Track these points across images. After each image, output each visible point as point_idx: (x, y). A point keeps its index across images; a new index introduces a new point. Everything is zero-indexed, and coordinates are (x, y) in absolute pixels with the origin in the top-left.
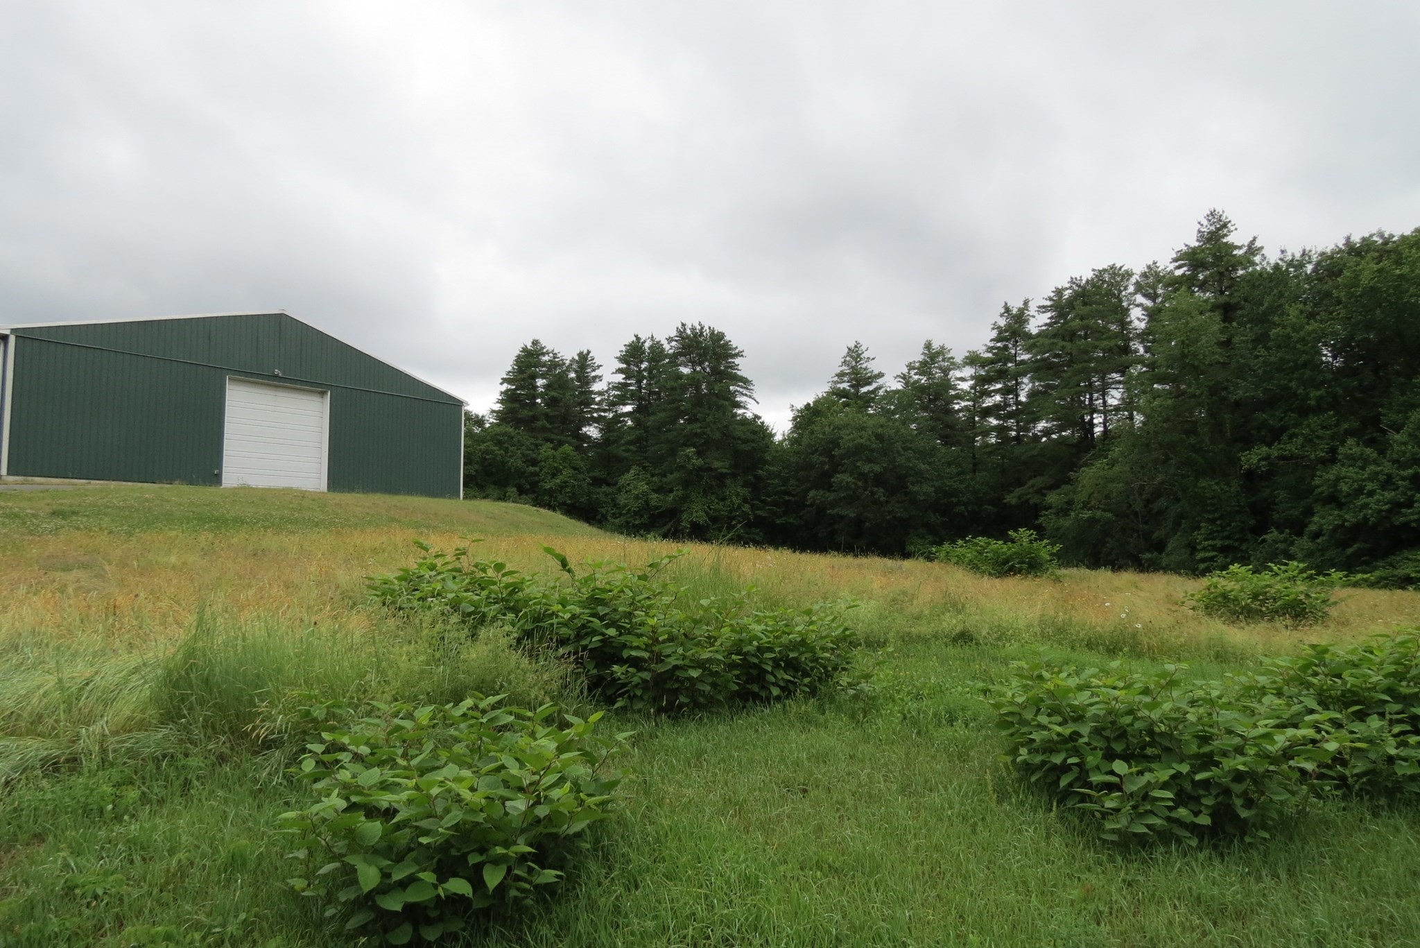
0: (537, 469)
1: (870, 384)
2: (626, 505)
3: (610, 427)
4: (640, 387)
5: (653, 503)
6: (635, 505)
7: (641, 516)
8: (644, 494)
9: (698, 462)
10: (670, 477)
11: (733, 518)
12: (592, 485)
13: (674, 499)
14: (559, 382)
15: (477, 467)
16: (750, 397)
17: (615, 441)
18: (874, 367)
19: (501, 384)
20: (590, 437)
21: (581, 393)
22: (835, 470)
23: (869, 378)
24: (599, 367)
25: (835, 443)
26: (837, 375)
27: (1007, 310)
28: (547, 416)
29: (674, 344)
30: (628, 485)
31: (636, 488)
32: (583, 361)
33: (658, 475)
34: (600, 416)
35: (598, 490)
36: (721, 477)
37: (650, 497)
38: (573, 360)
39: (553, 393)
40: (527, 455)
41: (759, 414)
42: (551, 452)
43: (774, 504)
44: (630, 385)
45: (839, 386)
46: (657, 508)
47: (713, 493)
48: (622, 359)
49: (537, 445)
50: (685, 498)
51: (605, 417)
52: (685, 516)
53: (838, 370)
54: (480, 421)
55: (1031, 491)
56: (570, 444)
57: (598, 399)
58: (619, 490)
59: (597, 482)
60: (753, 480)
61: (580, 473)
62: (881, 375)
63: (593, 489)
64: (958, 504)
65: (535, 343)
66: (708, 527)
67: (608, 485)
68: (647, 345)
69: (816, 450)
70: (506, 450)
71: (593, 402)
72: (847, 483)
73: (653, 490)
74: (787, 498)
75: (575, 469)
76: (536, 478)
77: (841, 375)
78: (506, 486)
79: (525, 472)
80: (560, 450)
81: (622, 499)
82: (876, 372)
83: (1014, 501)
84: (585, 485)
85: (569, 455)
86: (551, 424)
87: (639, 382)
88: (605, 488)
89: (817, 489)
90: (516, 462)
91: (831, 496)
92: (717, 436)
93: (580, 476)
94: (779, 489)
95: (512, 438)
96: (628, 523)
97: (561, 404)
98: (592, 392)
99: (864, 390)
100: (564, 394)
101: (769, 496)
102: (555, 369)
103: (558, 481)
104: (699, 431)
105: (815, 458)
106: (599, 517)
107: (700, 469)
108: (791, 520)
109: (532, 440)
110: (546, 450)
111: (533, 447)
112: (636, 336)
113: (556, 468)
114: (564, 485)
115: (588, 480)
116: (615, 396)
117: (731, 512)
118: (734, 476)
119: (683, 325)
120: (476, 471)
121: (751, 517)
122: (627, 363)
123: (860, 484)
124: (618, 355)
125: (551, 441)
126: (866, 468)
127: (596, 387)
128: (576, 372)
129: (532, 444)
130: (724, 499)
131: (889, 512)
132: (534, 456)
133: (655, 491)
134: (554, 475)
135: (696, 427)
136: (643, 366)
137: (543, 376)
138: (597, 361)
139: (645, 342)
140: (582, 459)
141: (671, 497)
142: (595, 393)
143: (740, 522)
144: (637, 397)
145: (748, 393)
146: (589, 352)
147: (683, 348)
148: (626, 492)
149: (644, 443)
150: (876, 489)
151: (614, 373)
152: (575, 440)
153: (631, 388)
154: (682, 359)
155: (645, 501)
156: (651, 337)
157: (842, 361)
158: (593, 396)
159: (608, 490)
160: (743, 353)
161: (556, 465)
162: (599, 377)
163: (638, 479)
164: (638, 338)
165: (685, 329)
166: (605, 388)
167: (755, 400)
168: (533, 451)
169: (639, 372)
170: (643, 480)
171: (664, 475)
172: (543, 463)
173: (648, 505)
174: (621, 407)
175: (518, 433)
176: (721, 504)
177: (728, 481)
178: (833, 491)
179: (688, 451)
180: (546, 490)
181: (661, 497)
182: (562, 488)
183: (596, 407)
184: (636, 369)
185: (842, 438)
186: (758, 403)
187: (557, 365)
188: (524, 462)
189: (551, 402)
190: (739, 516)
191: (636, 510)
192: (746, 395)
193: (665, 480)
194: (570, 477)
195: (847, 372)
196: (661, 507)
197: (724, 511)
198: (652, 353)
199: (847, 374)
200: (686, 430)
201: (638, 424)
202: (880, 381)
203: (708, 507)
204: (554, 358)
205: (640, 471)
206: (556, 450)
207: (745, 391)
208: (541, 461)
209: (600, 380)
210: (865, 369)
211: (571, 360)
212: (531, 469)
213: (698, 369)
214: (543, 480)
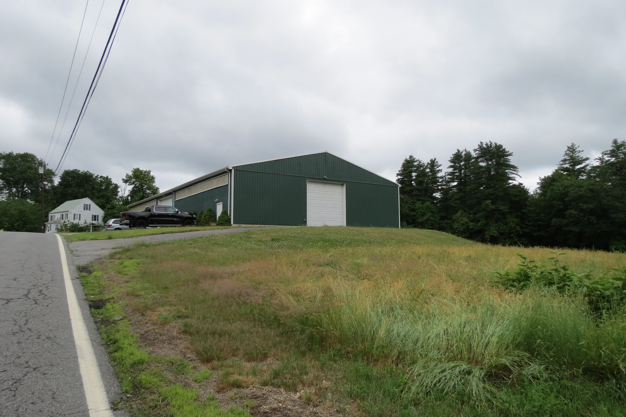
0: (415, 213)
1: (581, 164)
2: (458, 228)
3: (446, 193)
4: (461, 174)
5: (471, 227)
6: (462, 228)
7: (465, 233)
8: (466, 223)
9: (493, 207)
10: (479, 215)
11: (512, 233)
12: (440, 219)
14: (422, 174)
16: (517, 174)
17: (450, 199)
18: (583, 155)
19: (397, 176)
20: (437, 198)
21: (432, 178)
22: (566, 208)
23: (581, 161)
24: (440, 165)
25: (566, 194)
26: (562, 161)
28: (418, 190)
29: (477, 152)
30: (458, 219)
31: (462, 220)
32: (433, 164)
33: (472, 214)
34: (442, 188)
35: (443, 222)
36: (504, 214)
37: (469, 224)
38: (428, 163)
39: (420, 179)
40: (410, 207)
42: (421, 206)
43: (533, 226)
45: (563, 166)
46: (473, 229)
47: (500, 222)
48: (452, 161)
49: (414, 203)
50: (486, 224)
51: (444, 188)
52: (487, 233)
53: (563, 158)
56: (429, 201)
57: (440, 180)
58: (453, 221)
59: (442, 218)
60: (521, 214)
61: (435, 214)
62: (587, 159)
63: (441, 221)
65: (411, 157)
66: (498, 237)
67: (448, 219)
68: (463, 154)
69: (555, 199)
71: (438, 181)
72: (574, 214)
73: (470, 221)
74: (539, 223)
75: (432, 212)
76: (415, 217)
77: (565, 160)
79: (410, 215)
80: (425, 204)
81: (455, 225)
82: (584, 158)
84: (437, 220)
85: (429, 206)
86: (419, 193)
87: (460, 171)
88: (446, 221)
89: (557, 218)
90: (405, 210)
91: (565, 221)
92: (502, 194)
93: (435, 216)
94: (535, 218)
95: (403, 200)
97: (424, 183)
99: (578, 167)
100: (425, 179)
101: (530, 222)
102: (420, 168)
103: (425, 218)
104: (492, 192)
105: (555, 202)
107: (494, 210)
108: (542, 234)
109: (412, 200)
110: (418, 204)
111: (412, 203)
113: (424, 213)
115: (438, 217)
116: (449, 178)
117: (510, 230)
118: (511, 213)
119: (481, 143)
121: (521, 232)
122: (454, 163)
123: (581, 214)
124: (450, 160)
125: (421, 200)
126: (585, 206)
127: (439, 175)
128: (430, 168)
130: (506, 224)
131: (599, 228)
132: (413, 207)
133: (471, 221)
134: (423, 216)
135: (490, 191)
136: (462, 163)
137: (415, 172)
138: (439, 163)
139: (462, 152)
140: (435, 208)
141: (480, 224)
142: (439, 178)
143: (515, 235)
144: (459, 178)
145: (515, 173)
146: (435, 159)
147: (482, 154)
148: (457, 222)
149: (464, 199)
150: (590, 217)
151: (448, 168)
152: (431, 200)
153: (456, 174)
154: (481, 159)
155: (467, 226)
156: (466, 150)
157: (565, 153)
158: (438, 179)
159: (449, 221)
160: (512, 154)
161: (423, 211)
162: (441, 170)
163: (462, 216)
164: (459, 151)
165: (482, 145)
166: (444, 175)
167: (519, 176)
168: (412, 205)
169: (460, 166)
170: (465, 217)
171: (475, 214)
172: (417, 210)
173: (468, 228)
174: (452, 183)
175: (406, 198)
176: (505, 226)
177: (508, 216)
178: (566, 219)
179: (487, 202)
180: (419, 222)
181: (475, 224)
182: (427, 221)
183: (440, 184)
184: (458, 165)
185: (570, 192)
186: (521, 177)
187: (421, 166)
188: (409, 210)
189: (419, 183)
190: (514, 232)
191: (463, 230)
192: (515, 174)
193: (476, 216)
194: (430, 216)
195: (568, 159)
196: (475, 228)
197: (506, 230)
198: (466, 157)
199: (568, 160)
200: (484, 192)
201: (460, 190)
202: (587, 162)
203: (499, 228)
204: (420, 163)
205: (463, 212)
206: (423, 204)
207: (514, 172)
208: (417, 209)
209: (441, 172)
210: (578, 157)
211: (427, 164)
212: (413, 213)
213: (490, 163)
214: (418, 218)
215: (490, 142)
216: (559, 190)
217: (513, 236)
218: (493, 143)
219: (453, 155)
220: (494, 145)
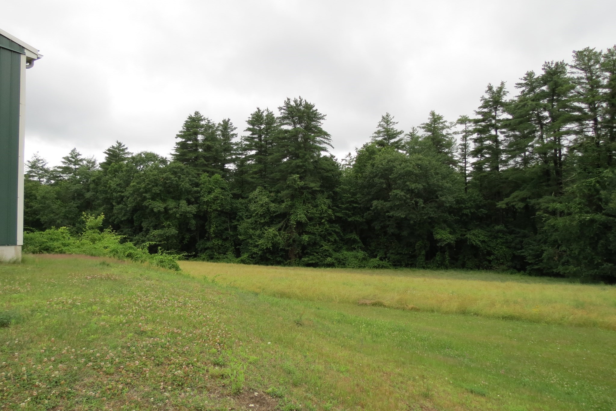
0: (199, 189)
1: (395, 138)
2: (255, 211)
3: (241, 164)
4: (260, 140)
5: (272, 209)
6: (261, 211)
7: (265, 217)
8: (267, 203)
9: (302, 183)
10: (284, 193)
11: (322, 218)
12: (233, 198)
13: (286, 207)
14: (211, 137)
15: (160, 188)
16: (329, 144)
17: (246, 172)
18: (397, 128)
19: (176, 138)
20: (230, 170)
21: (225, 143)
22: (389, 187)
23: (395, 134)
24: (235, 128)
25: (390, 170)
26: (375, 133)
27: (490, 88)
28: (204, 157)
29: (283, 111)
30: (256, 198)
31: (261, 200)
32: (226, 125)
33: (274, 191)
34: (237, 158)
35: (237, 201)
36: (314, 193)
37: (270, 205)
38: (220, 124)
39: (208, 143)
40: (193, 181)
41: (334, 155)
42: (207, 179)
43: (346, 209)
44: (255, 138)
45: (377, 139)
46: (274, 212)
47: (309, 203)
48: (249, 122)
49: (198, 175)
50: (292, 206)
51: (240, 158)
52: (292, 217)
53: (376, 130)
54: (164, 161)
55: (516, 199)
56: (220, 174)
57: (235, 147)
58: (250, 201)
59: (236, 196)
60: (333, 194)
61: (226, 191)
62: (401, 133)
63: (233, 201)
64: (466, 208)
65: (197, 113)
66: (307, 223)
67: (243, 198)
68: (265, 114)
69: (376, 176)
70: (179, 177)
71: (232, 149)
72: (401, 195)
73: (272, 201)
74: (355, 205)
75: (222, 188)
76: (199, 195)
77: (379, 132)
78: (179, 199)
79: (191, 191)
80: (213, 177)
81: (252, 207)
82: (399, 131)
83: (504, 206)
84: (228, 198)
85: (218, 180)
86: (207, 161)
87: (260, 136)
88: (240, 200)
89: (378, 199)
90: (185, 185)
91: (388, 204)
92: (311, 167)
93: (226, 193)
94: (349, 200)
95: (183, 170)
96: (256, 222)
97: (213, 149)
98: (231, 143)
99: (392, 141)
100: (215, 144)
101: (343, 204)
102: (209, 130)
103: (212, 196)
104: (301, 164)
105: (376, 180)
106: (237, 218)
107: (302, 188)
108: (357, 219)
109: (196, 172)
110: (204, 177)
111: (196, 176)
112: (258, 109)
113: (211, 188)
114: (216, 198)
115: (231, 196)
116: (246, 145)
117: (321, 214)
118: (322, 192)
119: (288, 99)
120: (160, 190)
121: (333, 217)
122: (253, 125)
123: (408, 196)
124: (248, 120)
125: (208, 172)
126: (413, 186)
127: (234, 140)
128: (222, 131)
129: (196, 174)
130: (316, 206)
131: (426, 214)
132: (197, 181)
133: (273, 202)
134: (209, 193)
135: (298, 162)
136: (263, 127)
137: (202, 134)
138: (234, 125)
139: (263, 112)
140: (227, 183)
141: (283, 205)
142: (233, 144)
143: (326, 220)
144: (258, 146)
145: (328, 142)
146: (229, 120)
147: (288, 114)
148: (255, 202)
149: (264, 173)
150: (418, 200)
151: (245, 131)
152: (222, 172)
153: (255, 140)
154: (287, 121)
155: (267, 208)
156: (268, 110)
157: (378, 124)
158: (232, 146)
159: (243, 201)
160: (324, 117)
161: (210, 186)
162: (236, 135)
163: (261, 194)
164: (259, 111)
165: (289, 102)
166: (240, 141)
167: (332, 146)
168: (196, 178)
169: (260, 130)
170: (265, 195)
171: (278, 192)
172: (203, 185)
173: (269, 210)
174: (249, 151)
175: (187, 167)
176: (315, 209)
177: (319, 196)
178: (389, 201)
179: (294, 176)
180: (204, 202)
181: (277, 205)
182: (215, 200)
183: (234, 152)
184: (258, 128)
185: (395, 167)
186: (333, 148)
187: (210, 127)
188: (191, 185)
189: (208, 148)
190: (326, 217)
191: (262, 213)
192: (326, 143)
193: (279, 195)
194: (219, 194)
195: (382, 130)
196: (277, 211)
197: (317, 214)
198: (267, 119)
199: (382, 132)
200: (290, 163)
201: (259, 161)
202: (401, 136)
203: (307, 211)
204: (209, 123)
205: (262, 190)
206: (210, 177)
207: (326, 141)
208: (201, 184)
209: (237, 136)
210: (392, 129)
211: (218, 124)
212: (195, 189)
213: (298, 126)
214: (203, 195)
215: (300, 98)
216: (382, 164)
217: (324, 222)
218: (303, 100)
219: (251, 114)
220: (304, 102)
